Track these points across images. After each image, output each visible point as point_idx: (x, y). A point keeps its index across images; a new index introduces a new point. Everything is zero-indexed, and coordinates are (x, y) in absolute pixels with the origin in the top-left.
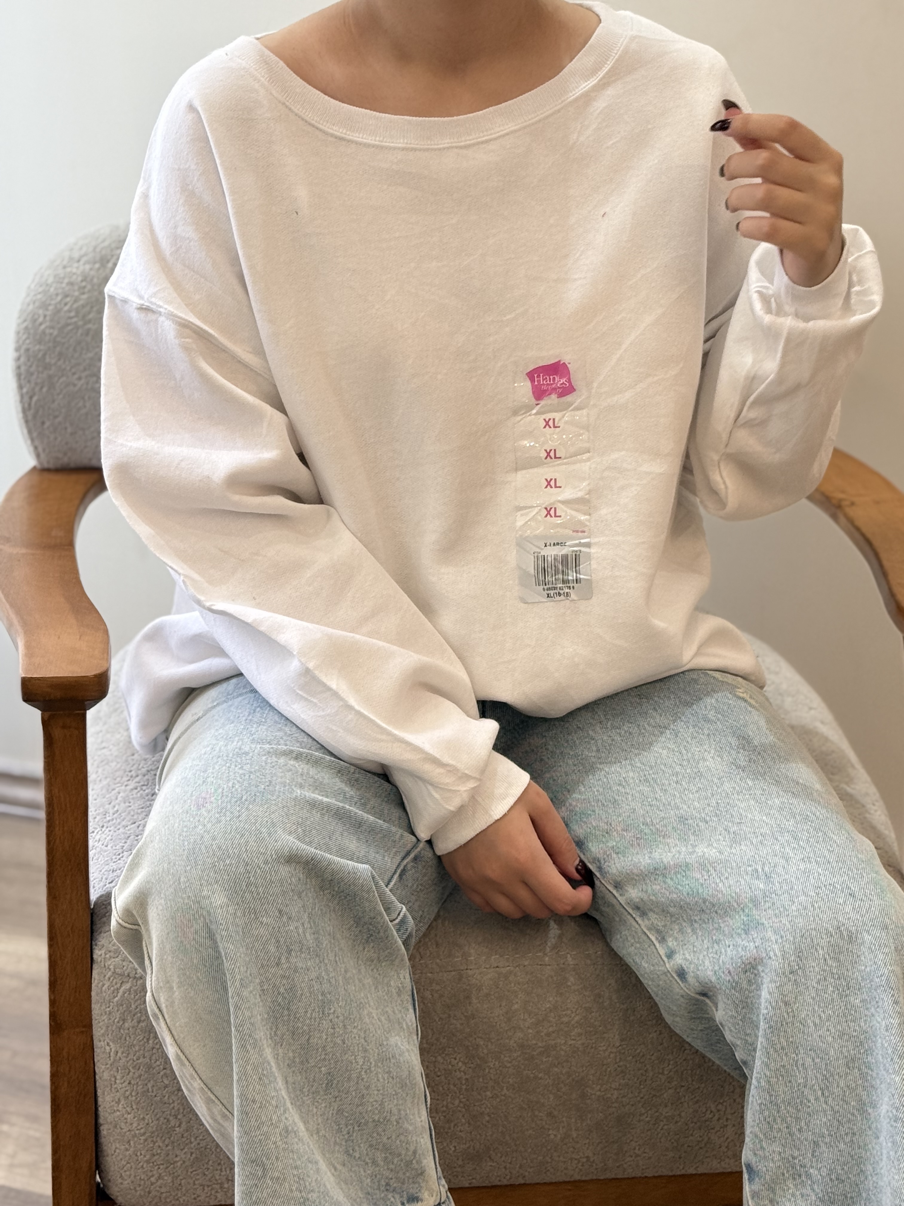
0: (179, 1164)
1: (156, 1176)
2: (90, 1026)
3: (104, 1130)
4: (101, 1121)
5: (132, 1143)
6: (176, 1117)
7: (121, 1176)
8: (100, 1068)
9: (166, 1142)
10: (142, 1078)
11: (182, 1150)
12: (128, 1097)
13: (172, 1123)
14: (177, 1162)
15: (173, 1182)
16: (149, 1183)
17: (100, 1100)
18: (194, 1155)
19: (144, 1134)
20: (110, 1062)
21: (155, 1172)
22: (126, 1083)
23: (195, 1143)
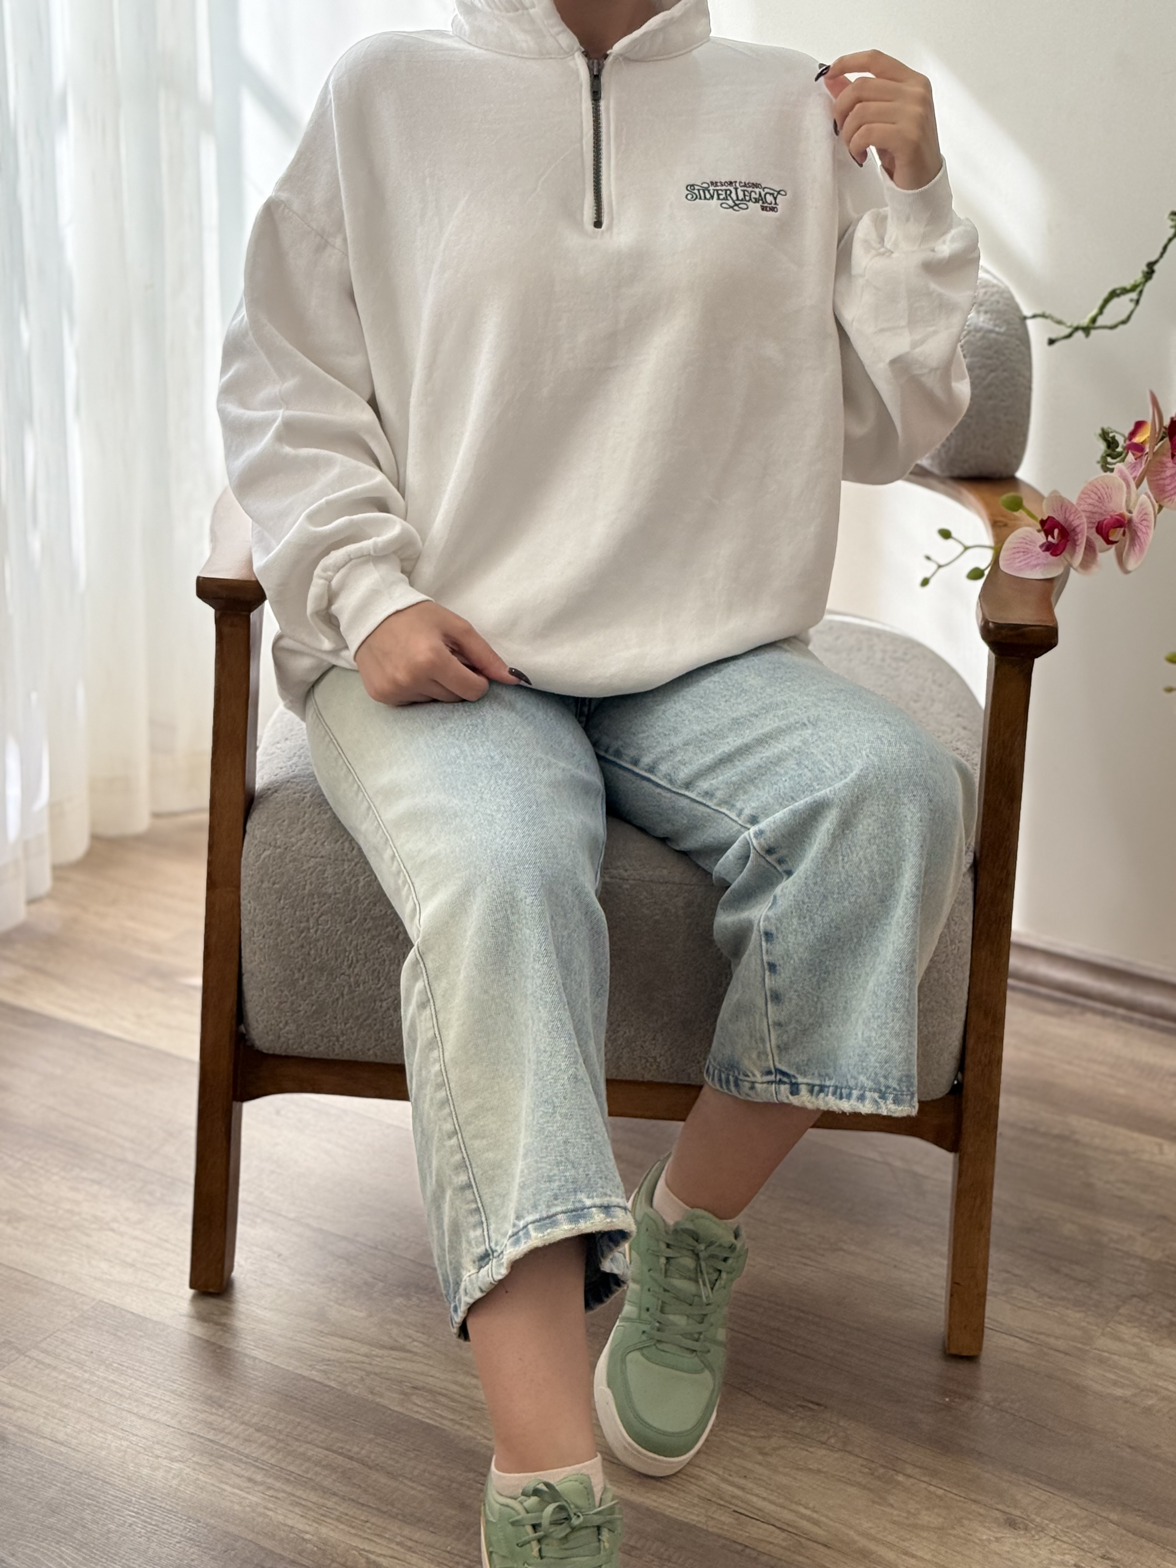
0: (302, 1013)
1: (284, 1022)
2: (238, 887)
3: (245, 980)
4: (244, 971)
5: (265, 990)
6: (299, 970)
7: (257, 1021)
8: (244, 924)
9: (292, 992)
10: (274, 933)
11: (305, 1001)
12: (261, 949)
13: (297, 976)
14: (299, 1011)
15: (297, 1030)
16: (277, 1028)
17: (243, 952)
18: (314, 1007)
19: (274, 982)
20: (250, 918)
21: (282, 1019)
22: (261, 937)
23: (314, 997)
